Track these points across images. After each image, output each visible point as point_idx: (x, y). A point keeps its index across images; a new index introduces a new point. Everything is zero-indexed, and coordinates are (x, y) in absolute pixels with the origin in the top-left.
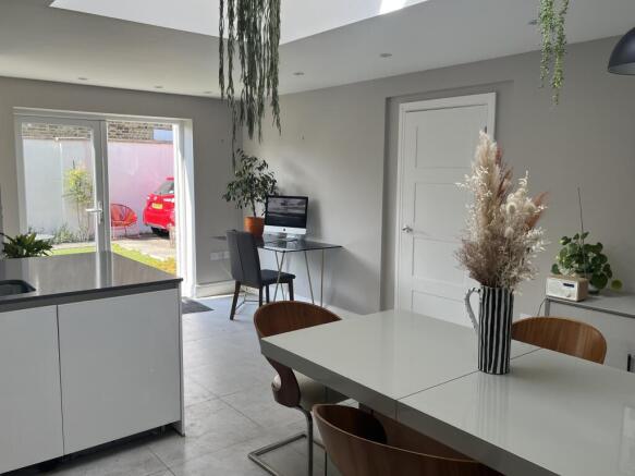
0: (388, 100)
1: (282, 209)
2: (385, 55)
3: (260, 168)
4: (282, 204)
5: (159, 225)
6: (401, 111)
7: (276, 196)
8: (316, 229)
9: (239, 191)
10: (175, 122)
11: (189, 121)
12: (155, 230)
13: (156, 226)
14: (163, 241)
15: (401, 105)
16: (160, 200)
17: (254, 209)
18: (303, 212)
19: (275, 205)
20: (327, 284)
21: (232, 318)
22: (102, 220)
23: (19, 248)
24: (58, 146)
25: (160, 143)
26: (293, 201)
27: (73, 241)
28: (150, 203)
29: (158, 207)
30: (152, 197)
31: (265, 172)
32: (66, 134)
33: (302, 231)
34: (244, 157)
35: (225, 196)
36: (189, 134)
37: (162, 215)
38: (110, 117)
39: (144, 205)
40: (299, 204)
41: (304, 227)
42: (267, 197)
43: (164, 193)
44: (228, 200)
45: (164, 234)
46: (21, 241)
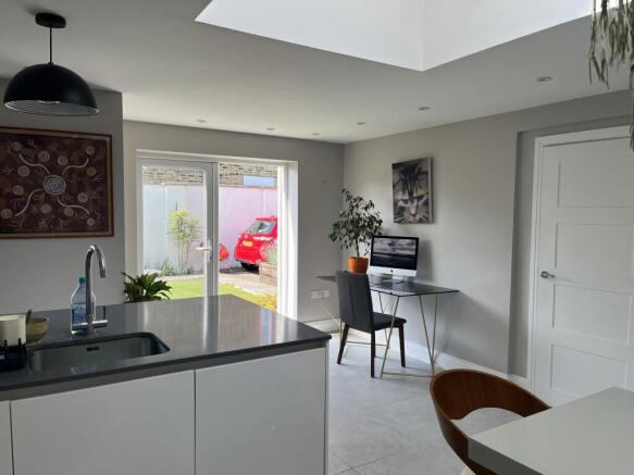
0: (520, 134)
1: (389, 250)
2: (542, 80)
3: (366, 208)
4: (390, 245)
5: (249, 261)
6: (536, 146)
7: (380, 236)
8: (428, 271)
9: (344, 231)
10: (281, 164)
11: (296, 163)
12: (244, 265)
13: (246, 261)
14: (252, 275)
15: (537, 140)
16: (250, 239)
17: (357, 248)
18: (413, 253)
19: (382, 245)
20: (440, 330)
21: (339, 362)
22: (211, 258)
23: (139, 288)
24: (164, 190)
25: (250, 187)
26: (401, 241)
27: (174, 275)
28: (241, 240)
29: (249, 244)
30: (243, 235)
31: (372, 211)
32: (170, 180)
33: (412, 273)
34: (349, 197)
35: (331, 236)
36: (294, 175)
37: (252, 252)
38: (221, 160)
39: (236, 243)
40: (408, 244)
41: (414, 268)
42: (373, 237)
43: (254, 232)
44: (334, 240)
45: (253, 269)
46: (141, 281)
